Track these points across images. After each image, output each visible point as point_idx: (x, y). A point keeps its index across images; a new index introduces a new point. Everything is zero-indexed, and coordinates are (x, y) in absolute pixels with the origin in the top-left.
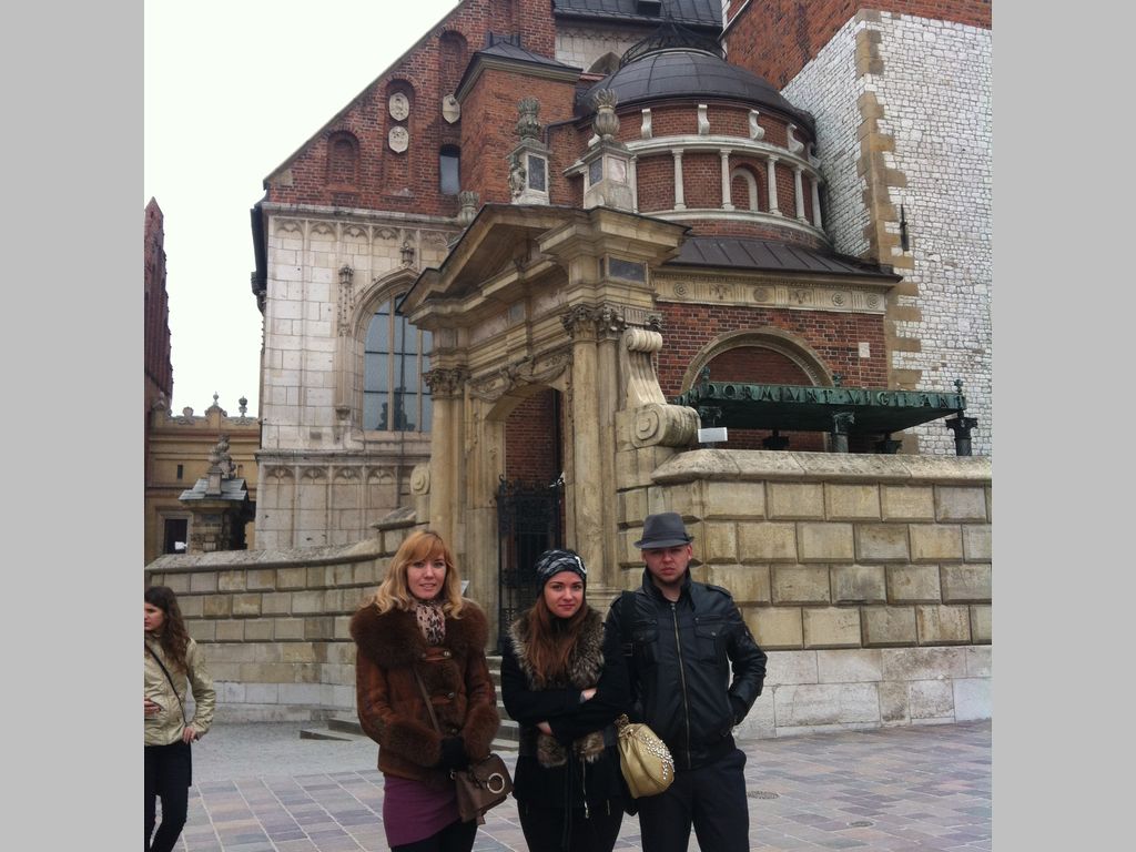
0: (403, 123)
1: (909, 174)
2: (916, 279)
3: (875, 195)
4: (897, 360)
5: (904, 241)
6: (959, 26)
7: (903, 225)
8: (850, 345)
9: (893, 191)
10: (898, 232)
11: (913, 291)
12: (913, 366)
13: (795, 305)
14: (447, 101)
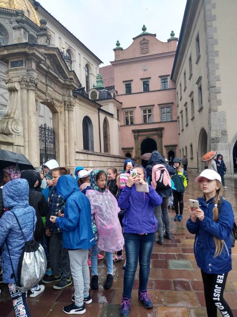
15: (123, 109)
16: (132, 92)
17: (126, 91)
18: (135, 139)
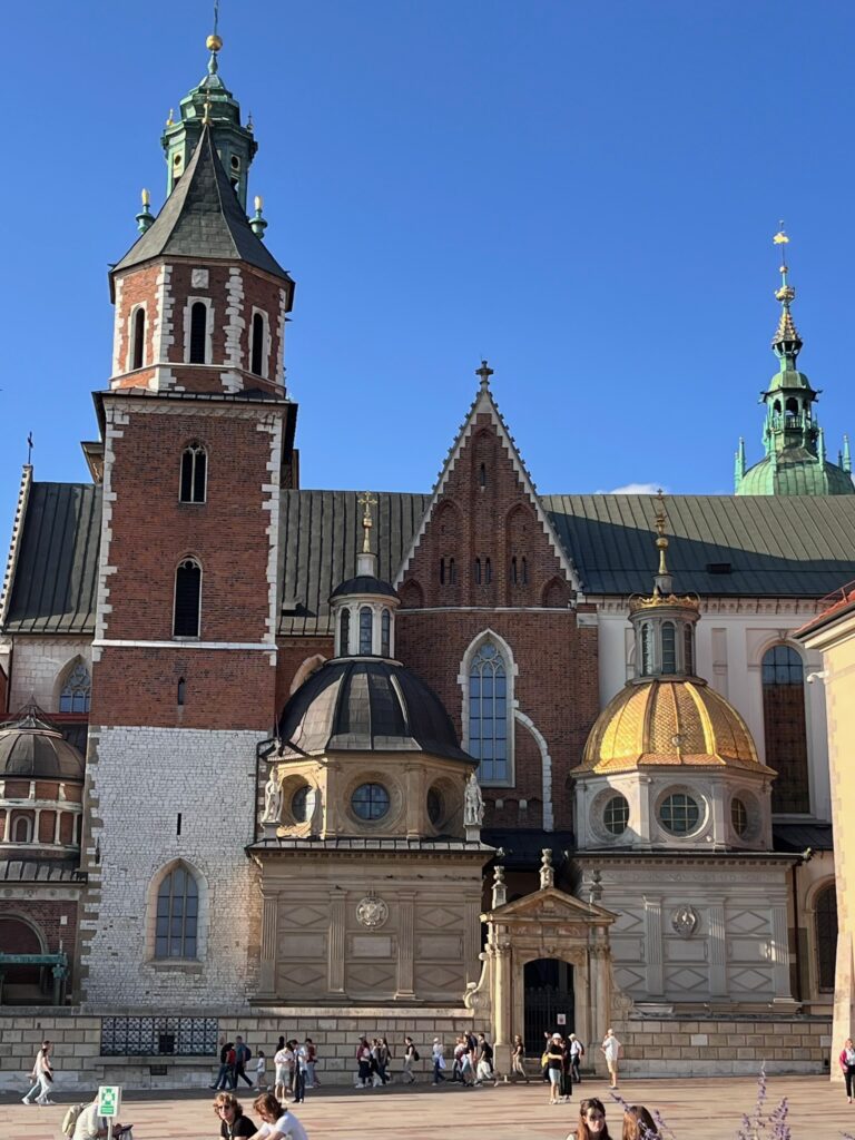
1: (105, 819)
2: (100, 880)
3: (85, 833)
4: (84, 924)
5: (97, 859)
7: (98, 850)
8: (56, 918)
9: (94, 830)
10: (94, 853)
11: (98, 885)
12: (92, 928)
13: (27, 897)
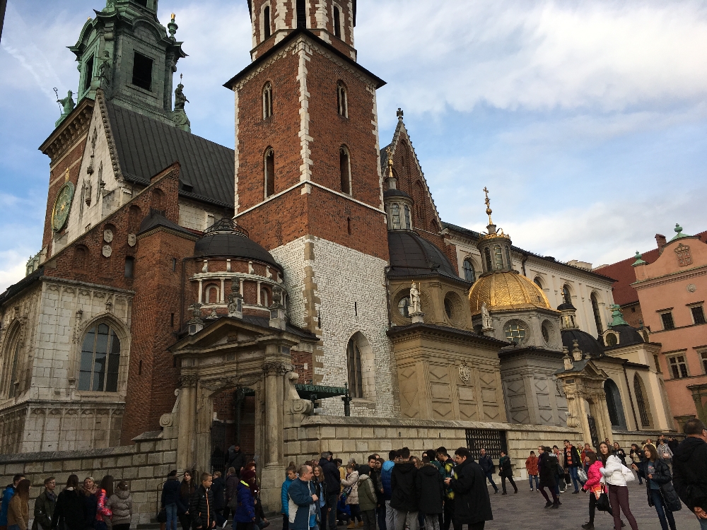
0: (109, 244)
1: (321, 299)
2: (323, 340)
3: (310, 306)
4: (316, 370)
5: (319, 325)
6: (338, 245)
7: (319, 318)
8: (301, 364)
9: (316, 305)
10: (317, 320)
11: (321, 344)
12: (321, 373)
14: (130, 236)
15: (663, 353)
16: (676, 325)
17: (665, 326)
18: (695, 400)
